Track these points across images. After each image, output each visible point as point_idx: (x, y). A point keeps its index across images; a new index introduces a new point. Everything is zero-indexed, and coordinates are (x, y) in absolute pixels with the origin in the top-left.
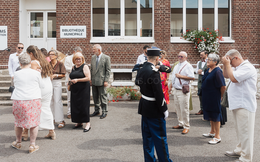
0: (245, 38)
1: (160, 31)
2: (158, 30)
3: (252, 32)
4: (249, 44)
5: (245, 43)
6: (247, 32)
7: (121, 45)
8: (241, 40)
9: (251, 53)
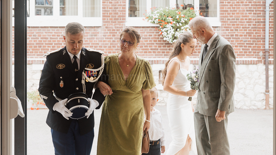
0: (237, 19)
1: (110, 8)
2: (107, 8)
3: (247, 11)
4: (243, 28)
5: (237, 27)
6: (239, 11)
7: (52, 30)
8: (231, 22)
9: (246, 41)
